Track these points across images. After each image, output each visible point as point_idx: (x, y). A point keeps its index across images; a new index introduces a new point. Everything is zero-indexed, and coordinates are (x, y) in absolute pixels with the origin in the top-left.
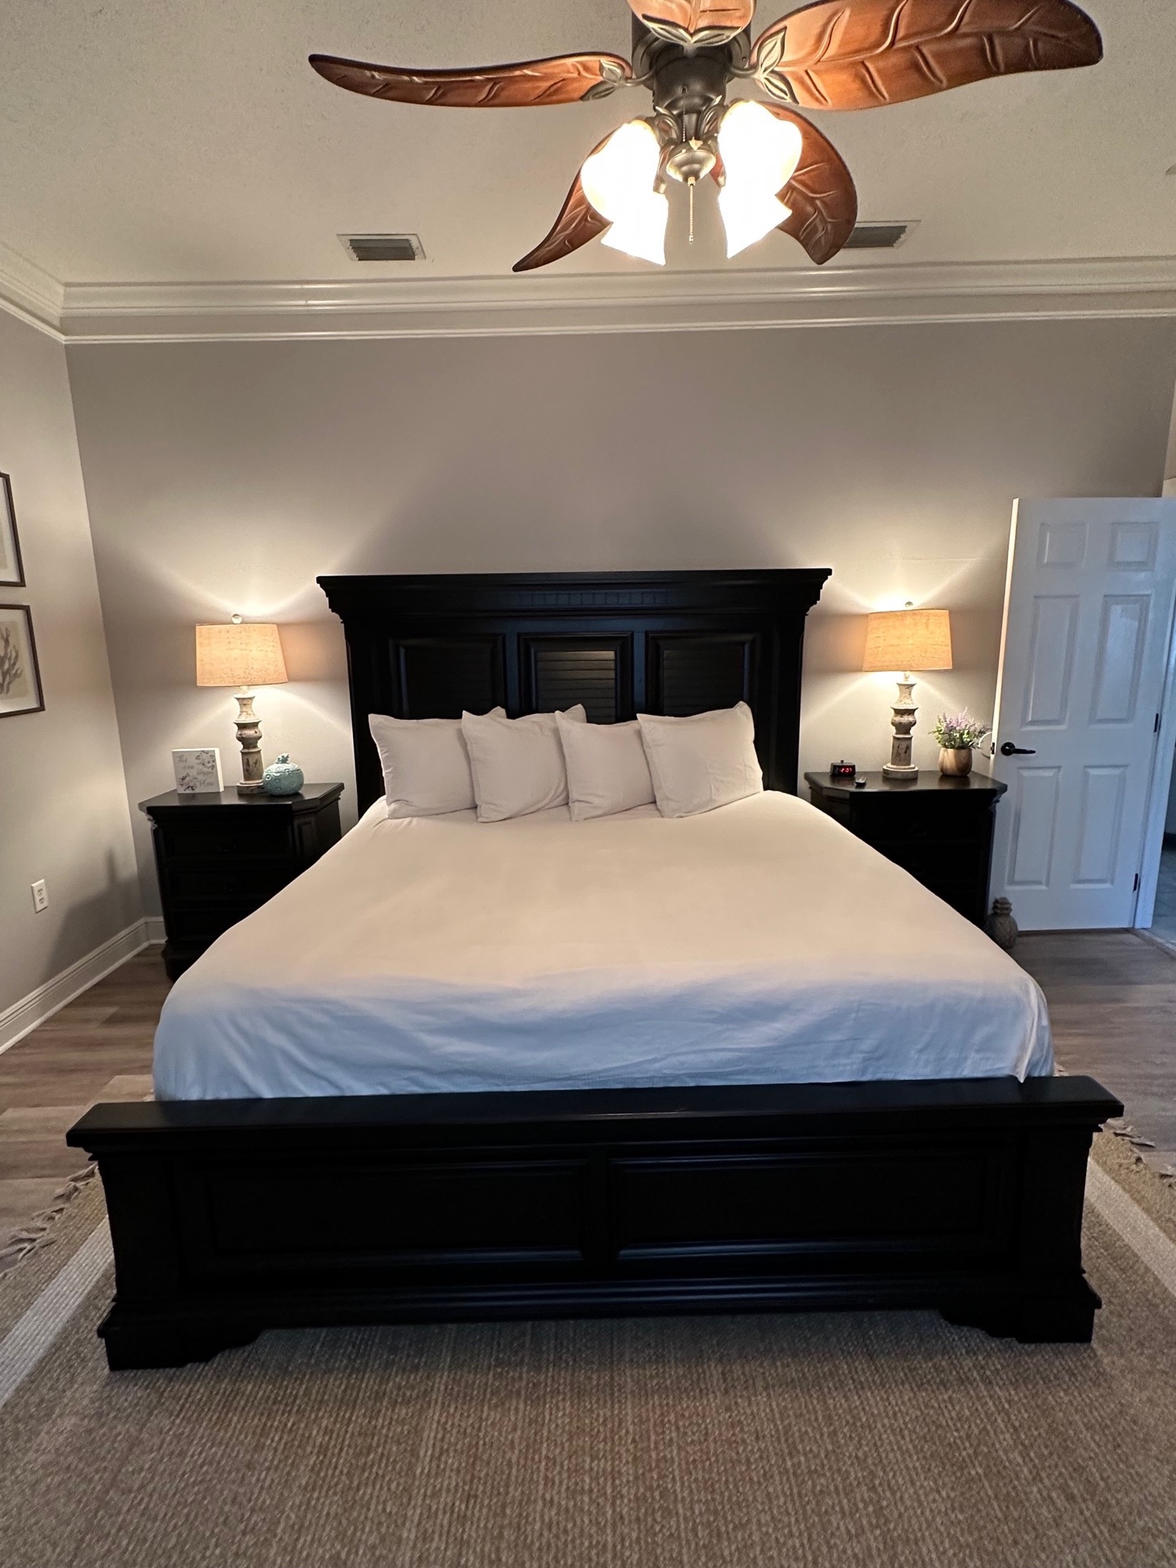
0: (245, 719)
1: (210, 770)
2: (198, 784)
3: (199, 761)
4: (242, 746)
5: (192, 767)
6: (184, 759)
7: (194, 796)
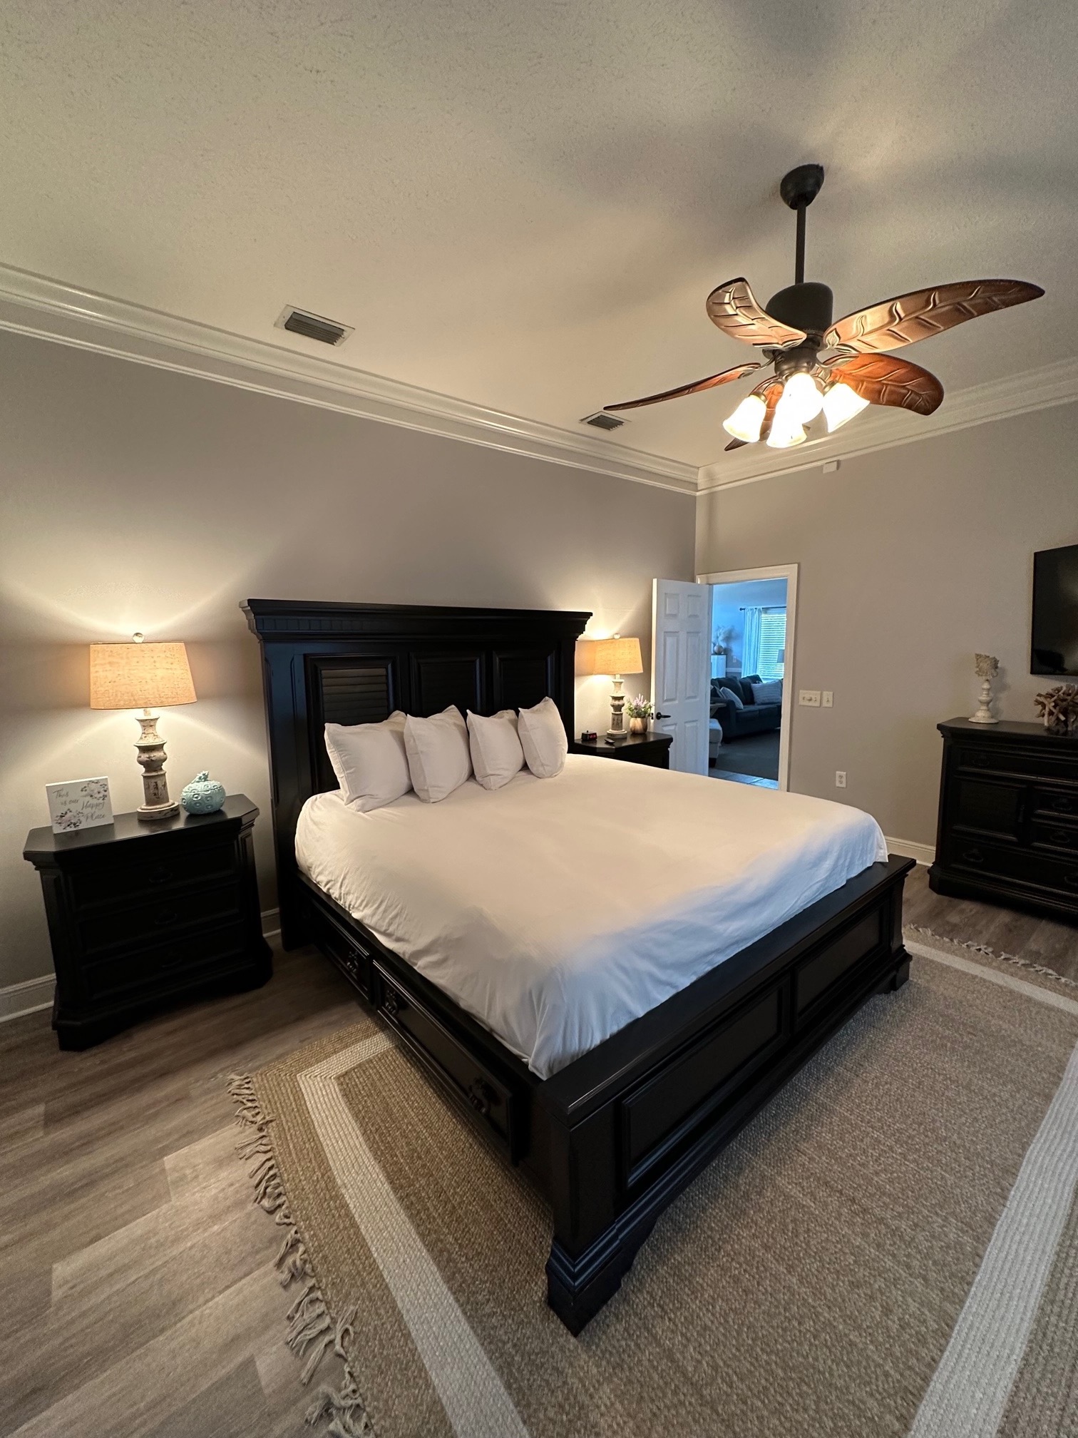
0: (150, 741)
1: (101, 801)
2: (82, 819)
3: (84, 793)
4: (144, 769)
5: (76, 801)
6: (64, 793)
7: (77, 833)
